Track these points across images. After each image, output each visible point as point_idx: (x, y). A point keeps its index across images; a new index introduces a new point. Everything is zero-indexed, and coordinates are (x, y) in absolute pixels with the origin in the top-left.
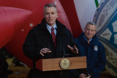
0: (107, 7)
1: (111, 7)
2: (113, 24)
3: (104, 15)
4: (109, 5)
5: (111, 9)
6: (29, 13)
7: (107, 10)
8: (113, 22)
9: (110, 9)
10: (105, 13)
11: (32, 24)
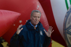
11: (21, 21)
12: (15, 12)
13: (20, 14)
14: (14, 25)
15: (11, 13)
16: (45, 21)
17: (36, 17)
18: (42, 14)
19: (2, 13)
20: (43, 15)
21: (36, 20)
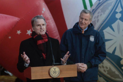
0: (98, 13)
1: (102, 13)
2: (104, 31)
3: (95, 21)
4: (100, 11)
5: (103, 15)
6: (16, 19)
7: (98, 16)
8: (104, 29)
9: (101, 15)
10: (96, 19)
14: (10, 37)
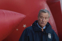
11: (25, 25)
12: (19, 13)
13: (25, 16)
14: (17, 30)
15: (15, 14)
16: (54, 27)
17: (43, 18)
18: (51, 18)
19: (4, 14)
20: (51, 20)
21: (43, 22)
